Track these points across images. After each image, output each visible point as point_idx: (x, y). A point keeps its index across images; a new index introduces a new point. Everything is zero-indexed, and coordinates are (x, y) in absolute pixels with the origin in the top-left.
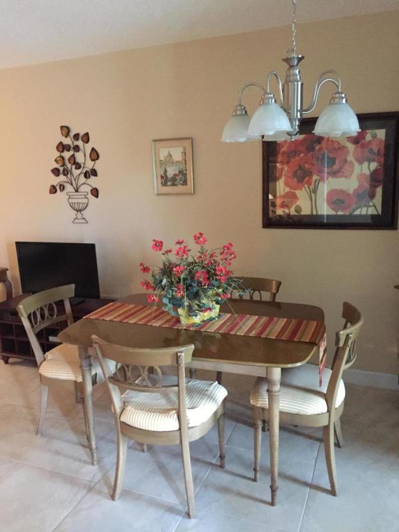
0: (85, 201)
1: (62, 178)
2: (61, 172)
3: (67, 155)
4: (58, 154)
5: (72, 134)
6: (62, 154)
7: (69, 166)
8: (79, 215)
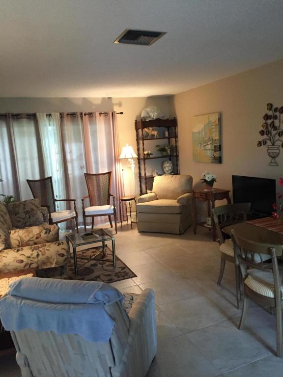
0: (278, 151)
1: (265, 137)
2: (265, 133)
3: (269, 122)
4: (264, 122)
5: (274, 108)
6: (267, 121)
7: (270, 129)
8: (273, 161)
